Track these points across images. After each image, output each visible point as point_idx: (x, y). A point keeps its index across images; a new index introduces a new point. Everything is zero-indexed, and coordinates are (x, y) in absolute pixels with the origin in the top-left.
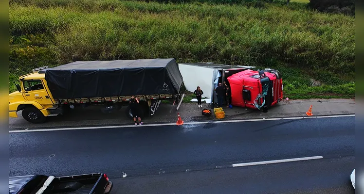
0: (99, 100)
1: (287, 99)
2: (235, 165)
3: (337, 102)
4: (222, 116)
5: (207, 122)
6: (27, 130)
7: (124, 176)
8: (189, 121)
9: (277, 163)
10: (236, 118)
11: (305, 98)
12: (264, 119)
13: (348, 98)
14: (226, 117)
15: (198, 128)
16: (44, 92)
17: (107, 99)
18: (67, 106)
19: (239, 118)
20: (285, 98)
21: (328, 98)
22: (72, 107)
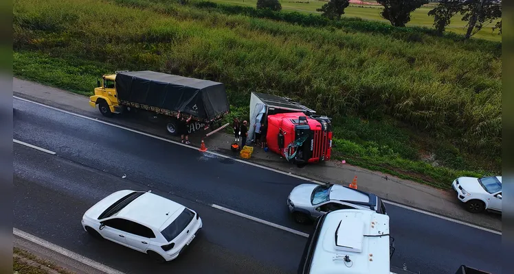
0: (146, 107)
1: (344, 162)
2: (214, 206)
3: (415, 187)
4: (247, 156)
5: (226, 157)
6: (96, 120)
7: (123, 177)
8: (212, 151)
9: (257, 222)
10: (261, 163)
11: (369, 168)
12: (290, 174)
13: (438, 188)
14: (251, 159)
15: (216, 159)
16: (113, 91)
17: (152, 109)
18: (125, 106)
19: (264, 163)
20: (340, 160)
21: (404, 179)
22: (129, 109)
